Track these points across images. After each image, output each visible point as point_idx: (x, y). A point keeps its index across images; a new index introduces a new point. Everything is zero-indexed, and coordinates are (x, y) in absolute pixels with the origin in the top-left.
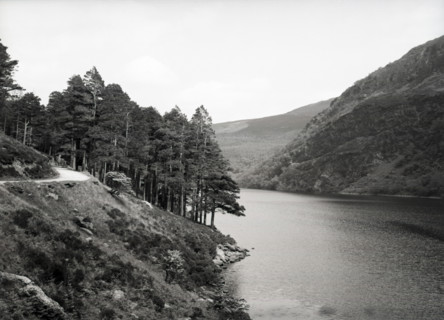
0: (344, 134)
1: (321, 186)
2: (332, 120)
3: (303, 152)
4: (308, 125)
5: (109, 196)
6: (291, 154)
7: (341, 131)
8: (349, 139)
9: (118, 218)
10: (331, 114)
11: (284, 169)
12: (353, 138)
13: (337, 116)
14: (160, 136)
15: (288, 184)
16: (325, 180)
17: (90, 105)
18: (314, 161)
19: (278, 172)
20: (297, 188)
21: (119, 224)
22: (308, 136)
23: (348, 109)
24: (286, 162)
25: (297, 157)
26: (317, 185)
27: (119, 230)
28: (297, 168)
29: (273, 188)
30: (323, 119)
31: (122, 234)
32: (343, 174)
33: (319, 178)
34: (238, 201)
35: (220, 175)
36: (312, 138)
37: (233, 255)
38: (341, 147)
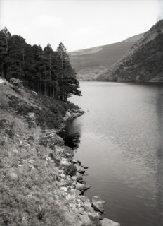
0: (151, 51)
1: (140, 78)
2: (144, 43)
3: (130, 62)
4: (132, 47)
5: (12, 90)
6: (124, 63)
7: (149, 49)
8: (153, 53)
9: (14, 100)
10: (144, 40)
11: (120, 71)
12: (155, 53)
13: (147, 42)
14: (39, 59)
15: (123, 78)
16: (141, 75)
17: (5, 46)
18: (136, 66)
19: (117, 72)
20: (127, 80)
21: (14, 103)
22: (132, 52)
23: (153, 37)
24: (121, 67)
25: (127, 64)
26: (137, 78)
27: (13, 105)
28: (128, 70)
29: (115, 81)
30: (140, 44)
31: (15, 107)
32: (151, 71)
33: (139, 74)
34: (78, 89)
35: (69, 77)
36: (134, 54)
37: (75, 114)
38: (149, 57)
